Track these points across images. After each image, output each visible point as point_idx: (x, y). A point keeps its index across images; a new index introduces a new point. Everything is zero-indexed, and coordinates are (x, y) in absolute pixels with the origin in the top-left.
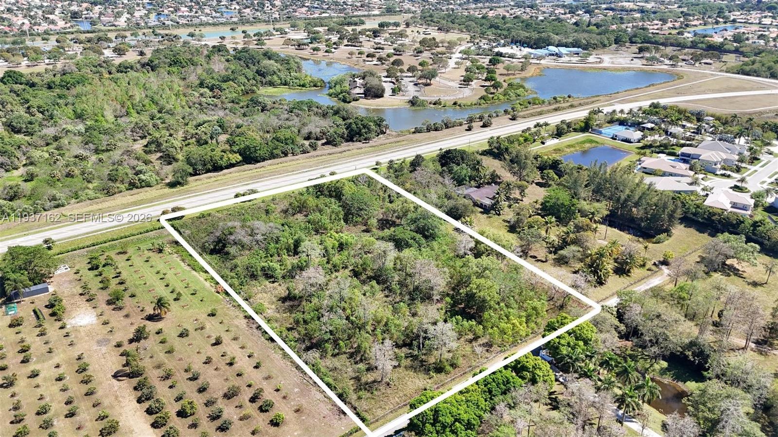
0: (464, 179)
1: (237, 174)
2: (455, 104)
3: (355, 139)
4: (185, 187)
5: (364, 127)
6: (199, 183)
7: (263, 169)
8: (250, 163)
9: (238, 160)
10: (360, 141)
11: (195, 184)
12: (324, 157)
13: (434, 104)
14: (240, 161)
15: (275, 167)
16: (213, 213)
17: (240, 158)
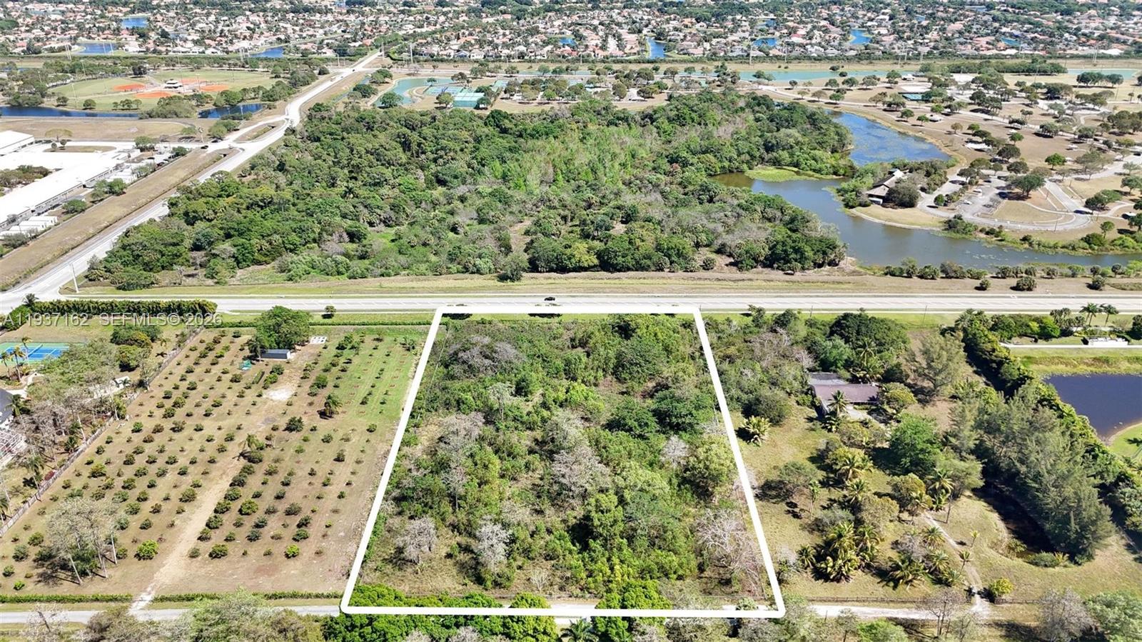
0: (835, 363)
1: (581, 281)
2: (1025, 239)
3: (775, 265)
4: (516, 283)
5: (797, 250)
6: (533, 281)
7: (617, 281)
8: (608, 270)
9: (591, 264)
10: (783, 270)
11: (529, 282)
12: (708, 282)
13: (987, 233)
14: (595, 266)
15: (634, 281)
16: (495, 321)
17: (596, 262)
